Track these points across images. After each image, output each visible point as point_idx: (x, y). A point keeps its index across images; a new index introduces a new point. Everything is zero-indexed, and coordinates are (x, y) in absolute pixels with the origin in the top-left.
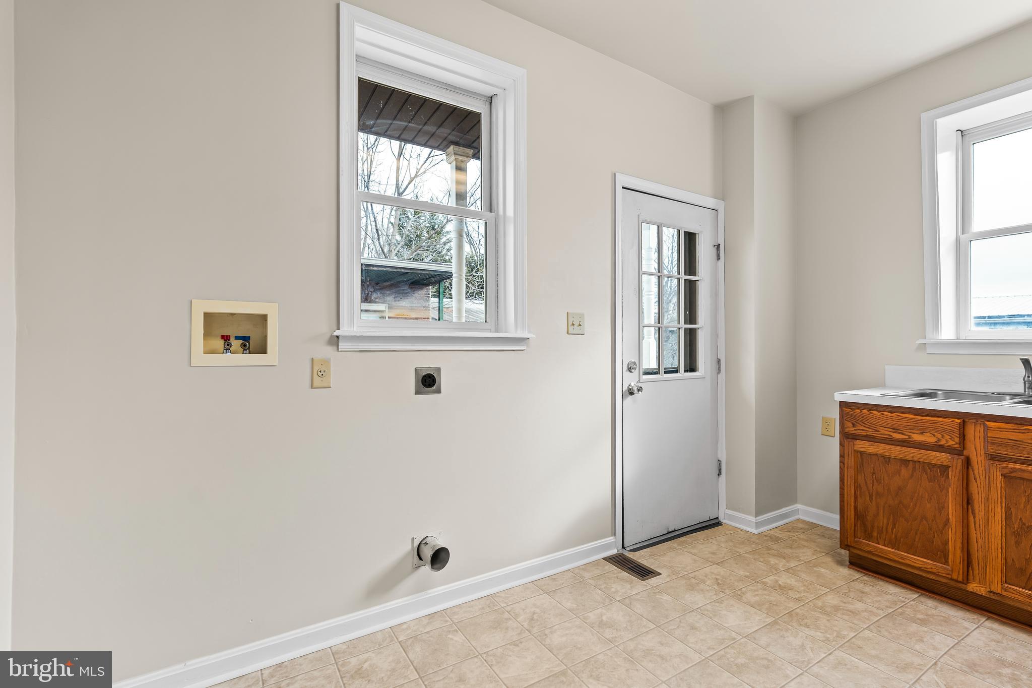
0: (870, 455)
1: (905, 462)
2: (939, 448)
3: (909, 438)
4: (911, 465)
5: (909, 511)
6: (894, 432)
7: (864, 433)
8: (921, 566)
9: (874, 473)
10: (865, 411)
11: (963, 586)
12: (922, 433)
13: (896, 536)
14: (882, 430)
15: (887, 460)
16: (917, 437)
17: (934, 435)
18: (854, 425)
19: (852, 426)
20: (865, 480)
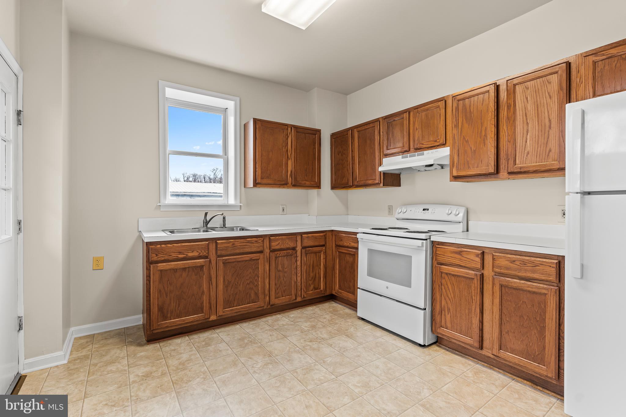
0: (166, 270)
1: (184, 269)
2: (199, 257)
3: (187, 256)
4: (187, 270)
5: (186, 294)
6: (179, 254)
7: (163, 259)
8: (192, 320)
9: (168, 280)
10: (163, 246)
11: (208, 320)
12: (192, 252)
13: (180, 311)
14: (173, 255)
15: (175, 270)
16: (190, 254)
17: (198, 252)
18: (157, 255)
19: (156, 256)
20: (163, 286)
